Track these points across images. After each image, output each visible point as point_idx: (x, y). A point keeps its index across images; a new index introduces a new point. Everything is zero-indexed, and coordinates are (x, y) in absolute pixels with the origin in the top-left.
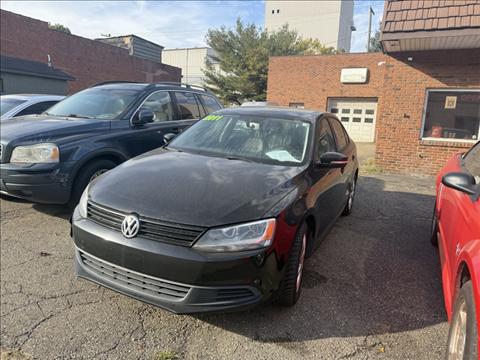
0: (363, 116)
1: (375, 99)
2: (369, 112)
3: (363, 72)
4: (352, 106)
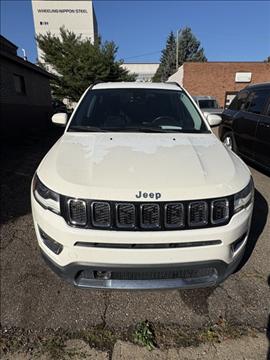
3: (249, 74)
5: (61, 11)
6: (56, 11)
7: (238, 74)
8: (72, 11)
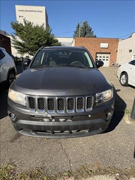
0: (106, 58)
1: (109, 53)
2: (107, 57)
3: (107, 44)
4: (102, 55)
5: (30, 11)
6: (27, 11)
7: (101, 44)
8: (35, 11)
